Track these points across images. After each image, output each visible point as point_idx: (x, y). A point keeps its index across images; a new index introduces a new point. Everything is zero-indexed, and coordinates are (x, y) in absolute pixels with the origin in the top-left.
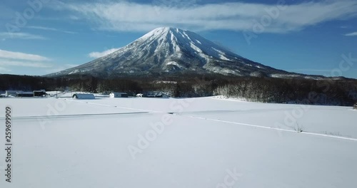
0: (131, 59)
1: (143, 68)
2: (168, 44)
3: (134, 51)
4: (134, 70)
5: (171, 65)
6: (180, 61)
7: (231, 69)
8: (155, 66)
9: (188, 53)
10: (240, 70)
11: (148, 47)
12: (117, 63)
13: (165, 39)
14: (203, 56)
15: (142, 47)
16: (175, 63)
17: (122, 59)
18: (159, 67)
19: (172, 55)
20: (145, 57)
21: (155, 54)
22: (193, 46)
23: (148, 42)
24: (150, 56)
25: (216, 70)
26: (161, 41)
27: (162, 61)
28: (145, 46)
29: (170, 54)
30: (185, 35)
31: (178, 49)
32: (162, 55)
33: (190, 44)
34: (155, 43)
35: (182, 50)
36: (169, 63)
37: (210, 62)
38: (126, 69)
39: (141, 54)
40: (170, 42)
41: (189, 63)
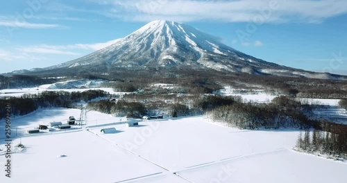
0: (129, 53)
1: (140, 63)
2: (163, 38)
3: (132, 44)
4: (132, 64)
5: (167, 60)
6: (175, 56)
7: (223, 64)
8: (151, 60)
9: (183, 46)
10: (232, 65)
11: (145, 40)
12: (116, 56)
13: (161, 32)
14: (197, 49)
15: (139, 40)
16: (170, 57)
17: (120, 52)
18: (156, 61)
19: (168, 49)
20: (142, 51)
21: (151, 48)
22: (188, 39)
23: (145, 35)
24: (147, 49)
25: (209, 65)
26: (157, 34)
27: (158, 54)
28: (142, 39)
29: (166, 48)
30: (180, 28)
31: (173, 42)
32: (158, 48)
33: (185, 38)
34: (151, 37)
35: (177, 44)
36: (165, 57)
37: (204, 57)
38: (124, 63)
39: (138, 47)
40: (166, 35)
41: (184, 57)
